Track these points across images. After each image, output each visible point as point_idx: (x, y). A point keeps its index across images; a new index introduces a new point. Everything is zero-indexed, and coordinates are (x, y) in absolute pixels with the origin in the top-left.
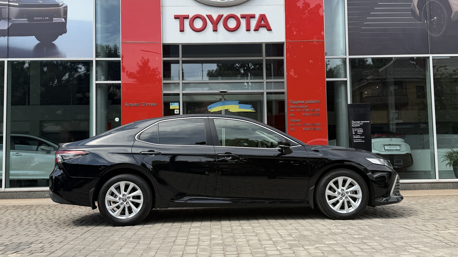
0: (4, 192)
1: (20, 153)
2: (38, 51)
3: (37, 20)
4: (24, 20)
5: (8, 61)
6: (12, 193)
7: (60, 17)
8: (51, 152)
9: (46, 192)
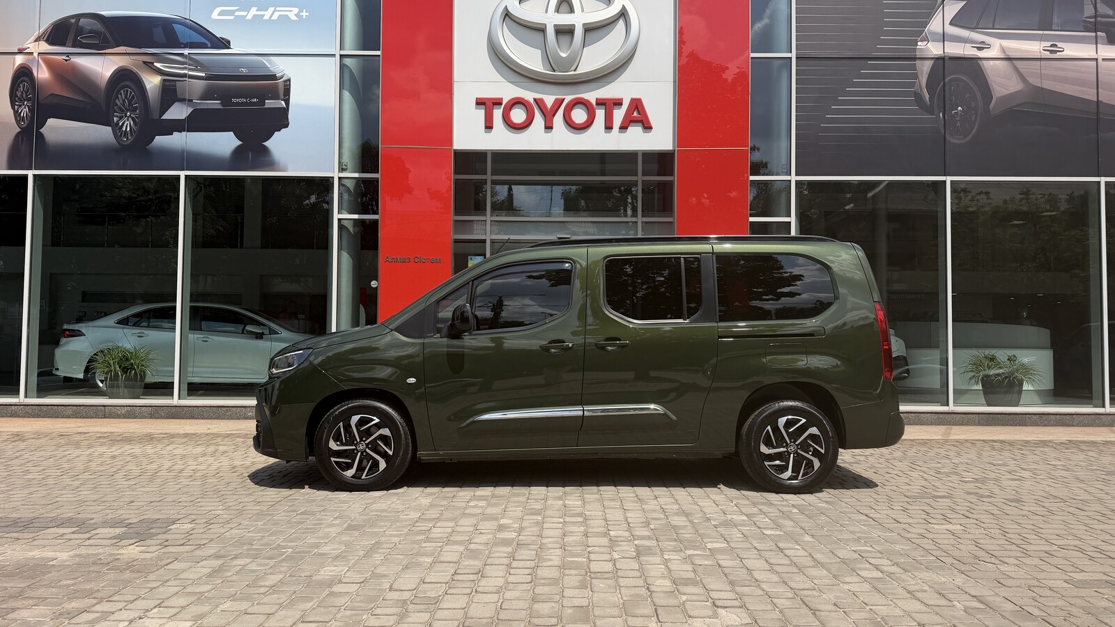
0: (176, 406)
1: (210, 337)
2: (238, 158)
3: (238, 104)
4: (215, 104)
5: (186, 177)
6: (190, 409)
7: (276, 97)
8: (264, 336)
9: (249, 409)
